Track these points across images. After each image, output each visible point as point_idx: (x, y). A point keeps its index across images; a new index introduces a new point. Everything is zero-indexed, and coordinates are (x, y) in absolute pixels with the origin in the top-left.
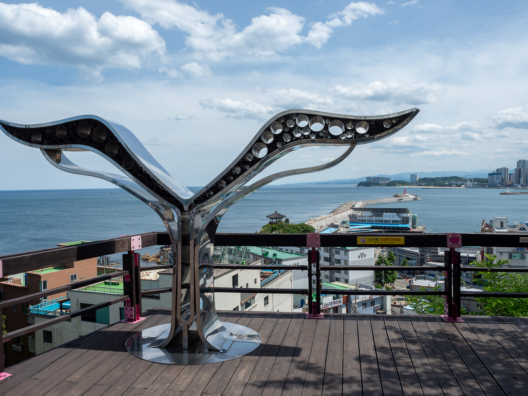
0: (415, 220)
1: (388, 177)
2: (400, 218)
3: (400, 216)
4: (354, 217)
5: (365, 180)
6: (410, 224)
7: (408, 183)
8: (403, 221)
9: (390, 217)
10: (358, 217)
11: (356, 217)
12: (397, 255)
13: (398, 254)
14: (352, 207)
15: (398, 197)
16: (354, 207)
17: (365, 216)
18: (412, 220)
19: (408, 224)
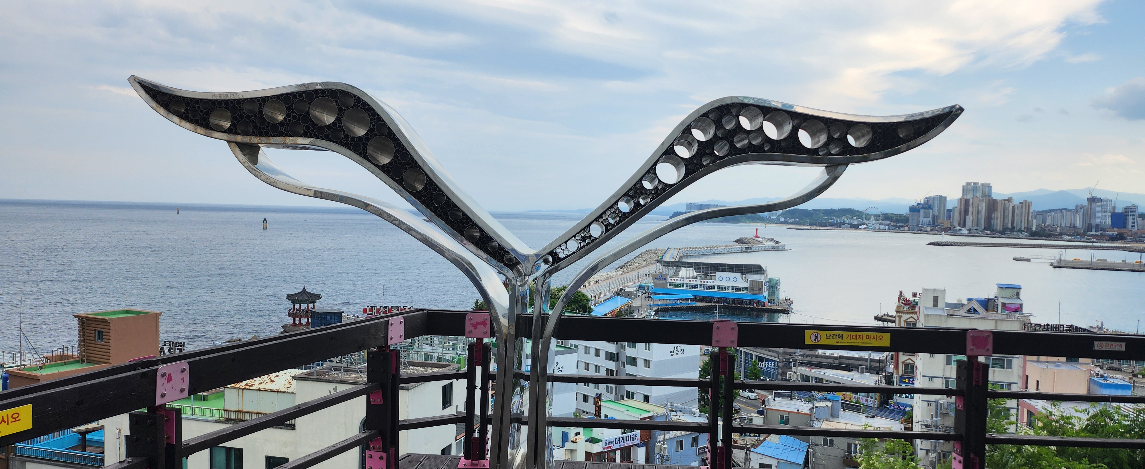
3: (748, 279)
4: (661, 278)
6: (765, 294)
8: (752, 289)
9: (728, 279)
10: (670, 278)
14: (659, 259)
15: (744, 243)
16: (662, 259)
17: (682, 278)
18: (768, 288)
19: (762, 294)
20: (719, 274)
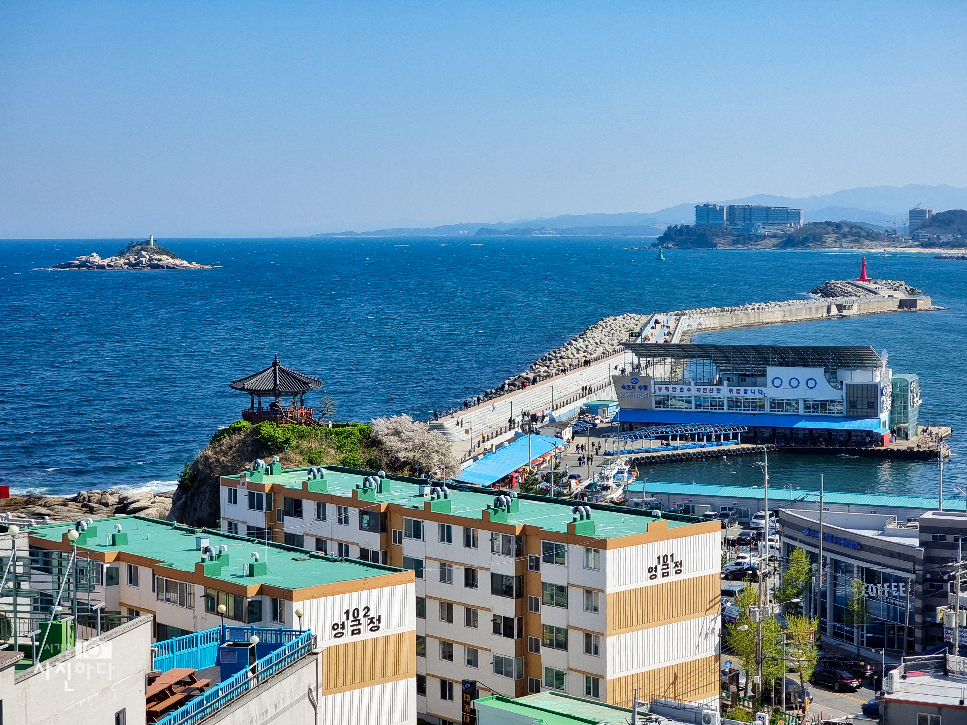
0: (906, 402)
1: (792, 207)
2: (841, 389)
3: (842, 383)
4: (637, 386)
5: (690, 220)
6: (884, 416)
7: (878, 234)
8: (852, 405)
9: (794, 383)
10: (657, 386)
11: (646, 388)
12: (825, 559)
13: (829, 555)
14: (632, 339)
15: (834, 295)
16: (639, 341)
17: (684, 383)
18: (889, 401)
19: (875, 416)
20: (772, 371)
